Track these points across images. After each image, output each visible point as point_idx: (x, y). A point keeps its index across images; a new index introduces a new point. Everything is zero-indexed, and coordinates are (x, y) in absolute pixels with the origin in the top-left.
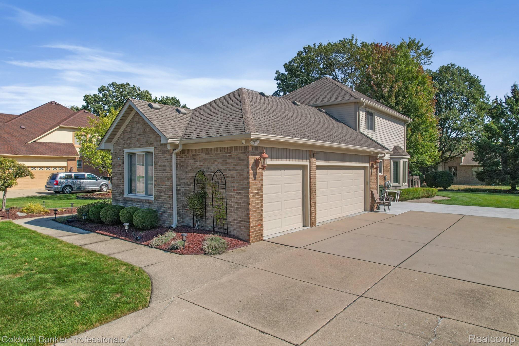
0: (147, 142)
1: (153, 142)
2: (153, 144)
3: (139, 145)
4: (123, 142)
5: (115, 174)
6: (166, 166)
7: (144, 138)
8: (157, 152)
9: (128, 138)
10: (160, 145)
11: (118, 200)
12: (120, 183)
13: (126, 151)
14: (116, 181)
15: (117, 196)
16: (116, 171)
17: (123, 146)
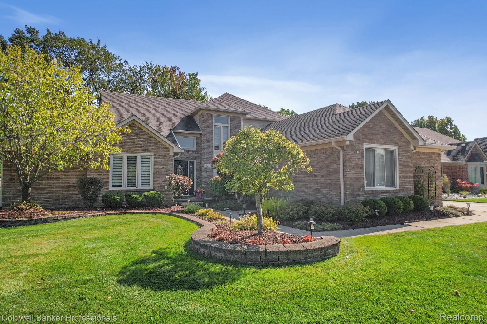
0: (391, 141)
1: (397, 142)
2: (397, 143)
4: (363, 137)
5: (352, 168)
6: (409, 162)
7: (388, 137)
8: (401, 150)
9: (369, 133)
10: (404, 145)
11: (357, 195)
12: (360, 177)
13: (366, 145)
14: (354, 176)
15: (355, 191)
16: (354, 165)
17: (363, 140)
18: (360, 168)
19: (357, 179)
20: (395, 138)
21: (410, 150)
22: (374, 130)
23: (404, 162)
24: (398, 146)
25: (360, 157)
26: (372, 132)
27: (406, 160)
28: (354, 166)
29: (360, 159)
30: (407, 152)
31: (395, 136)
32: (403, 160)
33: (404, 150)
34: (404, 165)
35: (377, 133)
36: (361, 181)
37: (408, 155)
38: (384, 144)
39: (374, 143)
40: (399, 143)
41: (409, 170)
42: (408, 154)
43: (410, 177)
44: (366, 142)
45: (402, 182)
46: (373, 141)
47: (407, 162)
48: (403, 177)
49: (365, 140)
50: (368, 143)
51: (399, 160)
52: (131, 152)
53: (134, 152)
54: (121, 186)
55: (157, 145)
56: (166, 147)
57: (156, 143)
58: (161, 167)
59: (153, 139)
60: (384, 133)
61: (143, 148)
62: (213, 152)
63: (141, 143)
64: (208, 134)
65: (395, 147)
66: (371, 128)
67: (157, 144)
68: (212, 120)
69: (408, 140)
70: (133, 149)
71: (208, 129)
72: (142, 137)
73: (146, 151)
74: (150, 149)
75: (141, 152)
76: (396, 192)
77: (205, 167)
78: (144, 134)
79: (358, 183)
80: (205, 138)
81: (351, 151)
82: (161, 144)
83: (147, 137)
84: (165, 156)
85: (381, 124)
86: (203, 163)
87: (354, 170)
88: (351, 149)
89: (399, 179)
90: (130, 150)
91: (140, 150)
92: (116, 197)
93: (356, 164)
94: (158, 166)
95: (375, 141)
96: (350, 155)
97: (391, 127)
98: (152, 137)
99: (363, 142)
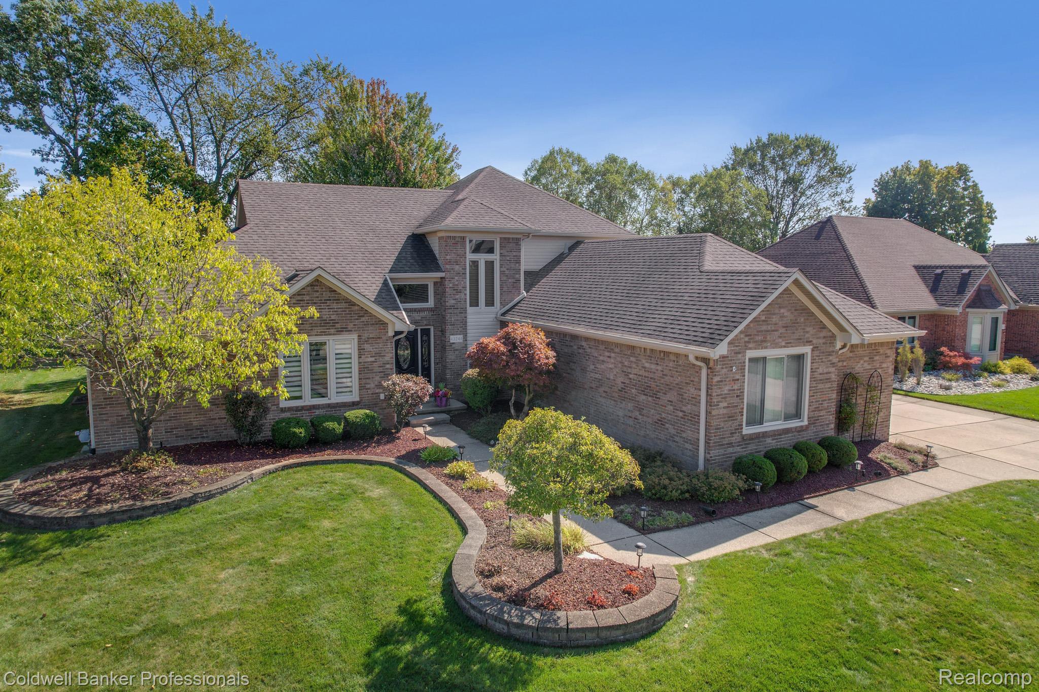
0: (800, 339)
1: (811, 339)
2: (811, 342)
3: (783, 344)
4: (747, 339)
5: (722, 398)
6: (830, 373)
7: (794, 333)
8: (816, 353)
9: (758, 332)
10: (824, 344)
11: (727, 444)
12: (736, 413)
13: (751, 354)
14: (725, 411)
15: (724, 438)
16: (726, 392)
17: (746, 346)
18: (737, 396)
19: (729, 417)
20: (807, 332)
21: (833, 352)
22: (768, 324)
23: (820, 374)
24: (811, 347)
25: (737, 377)
26: (764, 328)
27: (825, 371)
28: (726, 394)
29: (738, 380)
30: (829, 355)
31: (808, 329)
32: (820, 371)
33: (823, 353)
34: (821, 380)
35: (773, 329)
36: (736, 419)
37: (830, 361)
38: (785, 347)
39: (766, 348)
40: (815, 341)
41: (830, 388)
42: (831, 358)
43: (829, 400)
44: (750, 349)
45: (813, 411)
46: (765, 344)
47: (827, 373)
48: (816, 402)
49: (750, 345)
50: (755, 349)
51: (811, 372)
52: (316, 335)
53: (322, 335)
54: (300, 398)
55: (363, 319)
56: (381, 321)
57: (362, 313)
58: (373, 359)
59: (356, 308)
60: (787, 327)
61: (338, 326)
62: (466, 313)
63: (333, 317)
64: (456, 278)
65: (807, 350)
66: (763, 321)
67: (363, 316)
68: (465, 248)
69: (833, 334)
70: (319, 330)
71: (457, 267)
72: (335, 306)
73: (342, 331)
74: (351, 326)
75: (334, 334)
76: (800, 430)
77: (451, 341)
78: (339, 300)
79: (730, 423)
80: (451, 285)
81: (722, 368)
82: (371, 315)
83: (344, 305)
84: (379, 338)
85: (782, 311)
86: (447, 334)
87: (726, 401)
88: (723, 365)
89: (810, 405)
90: (314, 332)
91: (332, 331)
92: (297, 430)
93: (730, 390)
94: (367, 357)
95: (769, 344)
96: (719, 375)
97: (801, 313)
98: (354, 304)
99: (746, 349)
